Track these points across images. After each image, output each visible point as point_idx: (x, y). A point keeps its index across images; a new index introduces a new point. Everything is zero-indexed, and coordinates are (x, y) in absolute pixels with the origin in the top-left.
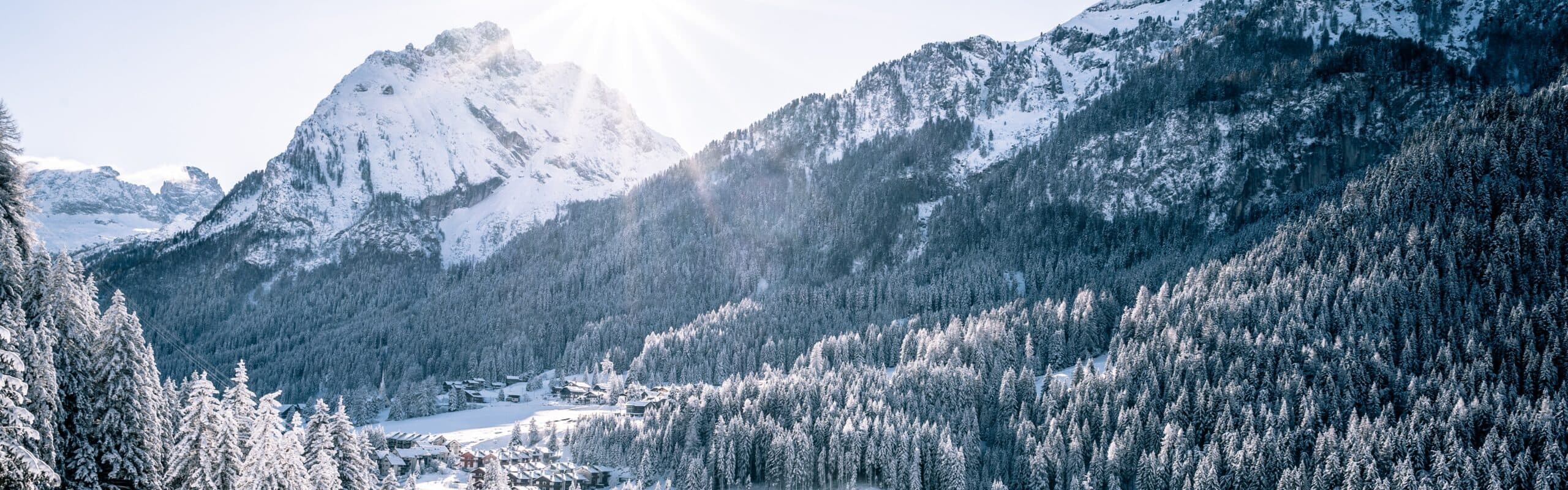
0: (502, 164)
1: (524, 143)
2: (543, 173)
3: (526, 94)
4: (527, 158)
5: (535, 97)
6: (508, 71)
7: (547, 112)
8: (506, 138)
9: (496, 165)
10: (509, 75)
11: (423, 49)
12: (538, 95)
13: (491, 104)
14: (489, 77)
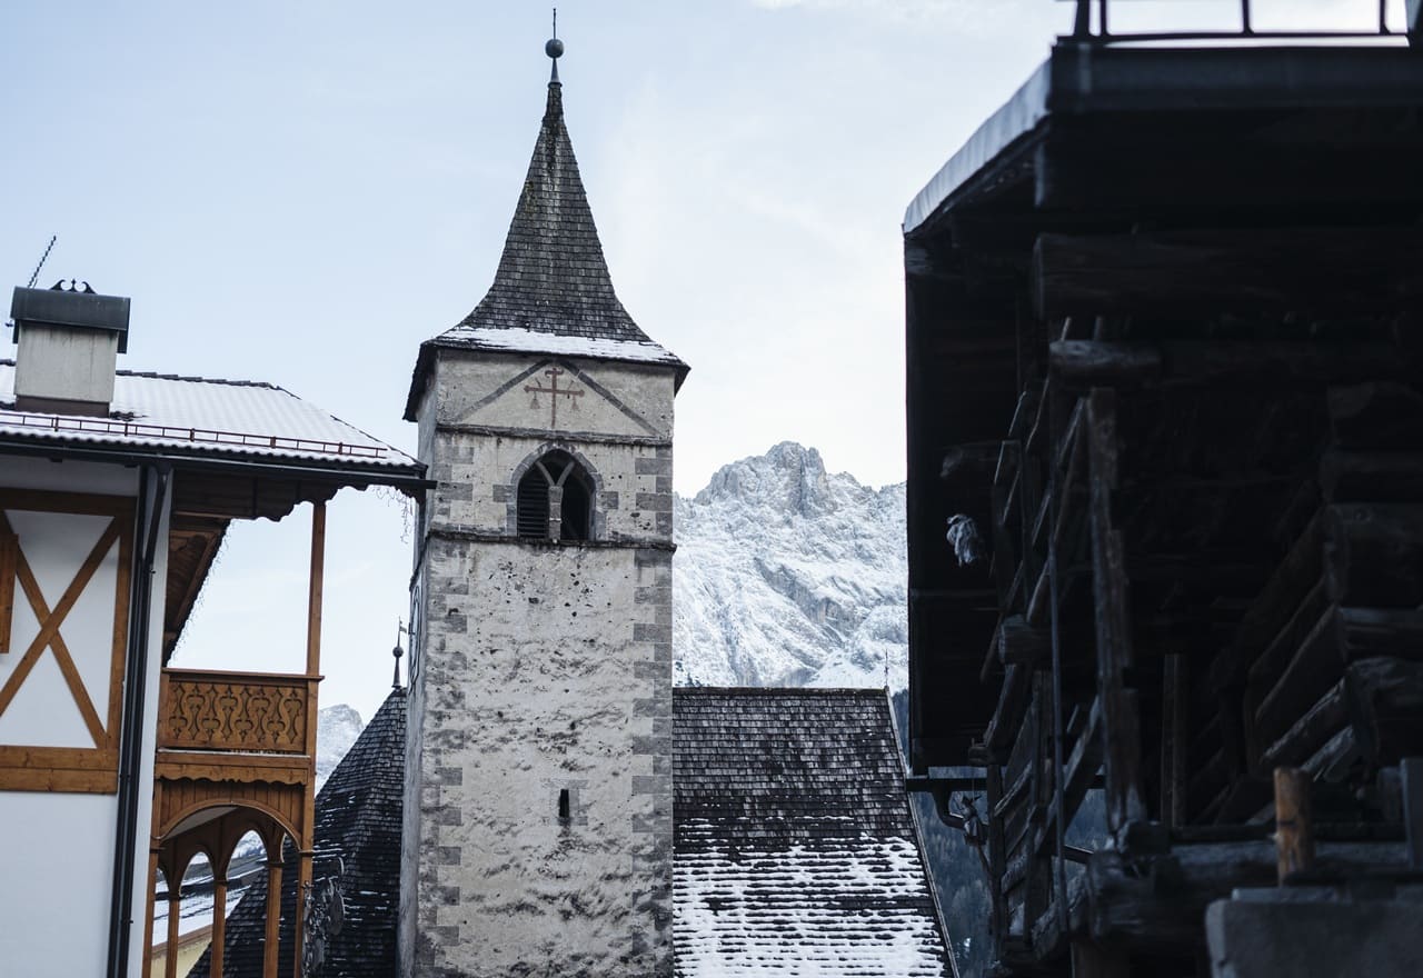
0: (807, 648)
1: (841, 612)
2: (869, 652)
3: (847, 539)
4: (847, 635)
5: (860, 541)
6: (819, 509)
7: (879, 562)
8: (816, 607)
9: (800, 651)
10: (818, 514)
11: (693, 496)
12: (864, 536)
13: (794, 563)
14: (788, 522)
